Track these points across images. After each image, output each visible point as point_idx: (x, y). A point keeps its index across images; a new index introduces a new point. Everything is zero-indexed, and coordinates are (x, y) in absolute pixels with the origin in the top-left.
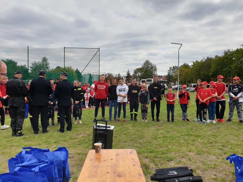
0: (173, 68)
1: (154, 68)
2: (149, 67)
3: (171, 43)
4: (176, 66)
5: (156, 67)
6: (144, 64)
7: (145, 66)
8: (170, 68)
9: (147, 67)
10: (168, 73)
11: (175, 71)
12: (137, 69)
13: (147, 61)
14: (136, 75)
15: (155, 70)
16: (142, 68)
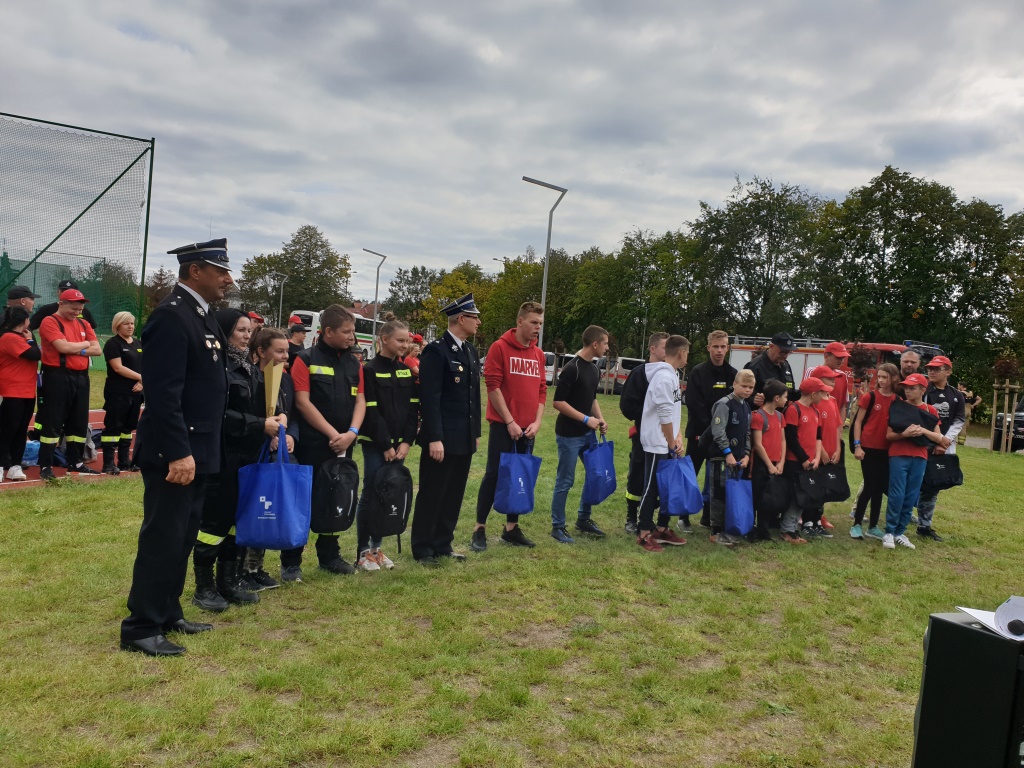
1: (335, 266)
3: (525, 179)
4: (424, 269)
6: (294, 241)
7: (296, 251)
8: (401, 273)
10: (390, 295)
11: (419, 287)
12: (260, 260)
13: (309, 228)
14: (255, 284)
15: (344, 273)
16: (286, 258)
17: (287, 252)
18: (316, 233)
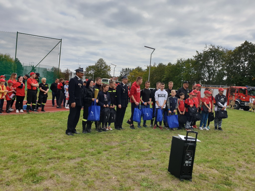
0: (125, 70)
1: (107, 68)
2: (103, 66)
3: (145, 46)
4: (128, 68)
5: (110, 68)
6: (97, 62)
7: (98, 65)
8: (123, 70)
9: (101, 66)
10: (120, 75)
11: (127, 73)
12: (90, 67)
13: (101, 59)
14: (88, 72)
15: (109, 70)
16: (96, 66)
17: (96, 65)
18: (103, 60)
